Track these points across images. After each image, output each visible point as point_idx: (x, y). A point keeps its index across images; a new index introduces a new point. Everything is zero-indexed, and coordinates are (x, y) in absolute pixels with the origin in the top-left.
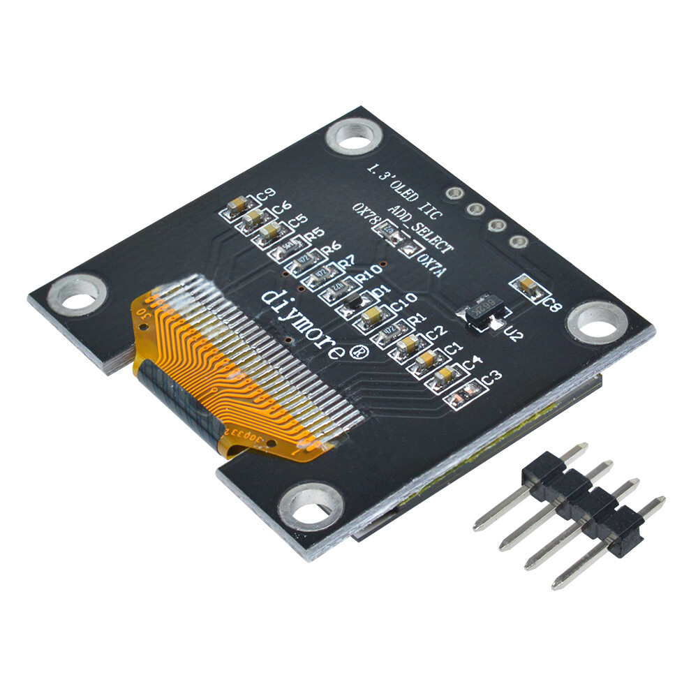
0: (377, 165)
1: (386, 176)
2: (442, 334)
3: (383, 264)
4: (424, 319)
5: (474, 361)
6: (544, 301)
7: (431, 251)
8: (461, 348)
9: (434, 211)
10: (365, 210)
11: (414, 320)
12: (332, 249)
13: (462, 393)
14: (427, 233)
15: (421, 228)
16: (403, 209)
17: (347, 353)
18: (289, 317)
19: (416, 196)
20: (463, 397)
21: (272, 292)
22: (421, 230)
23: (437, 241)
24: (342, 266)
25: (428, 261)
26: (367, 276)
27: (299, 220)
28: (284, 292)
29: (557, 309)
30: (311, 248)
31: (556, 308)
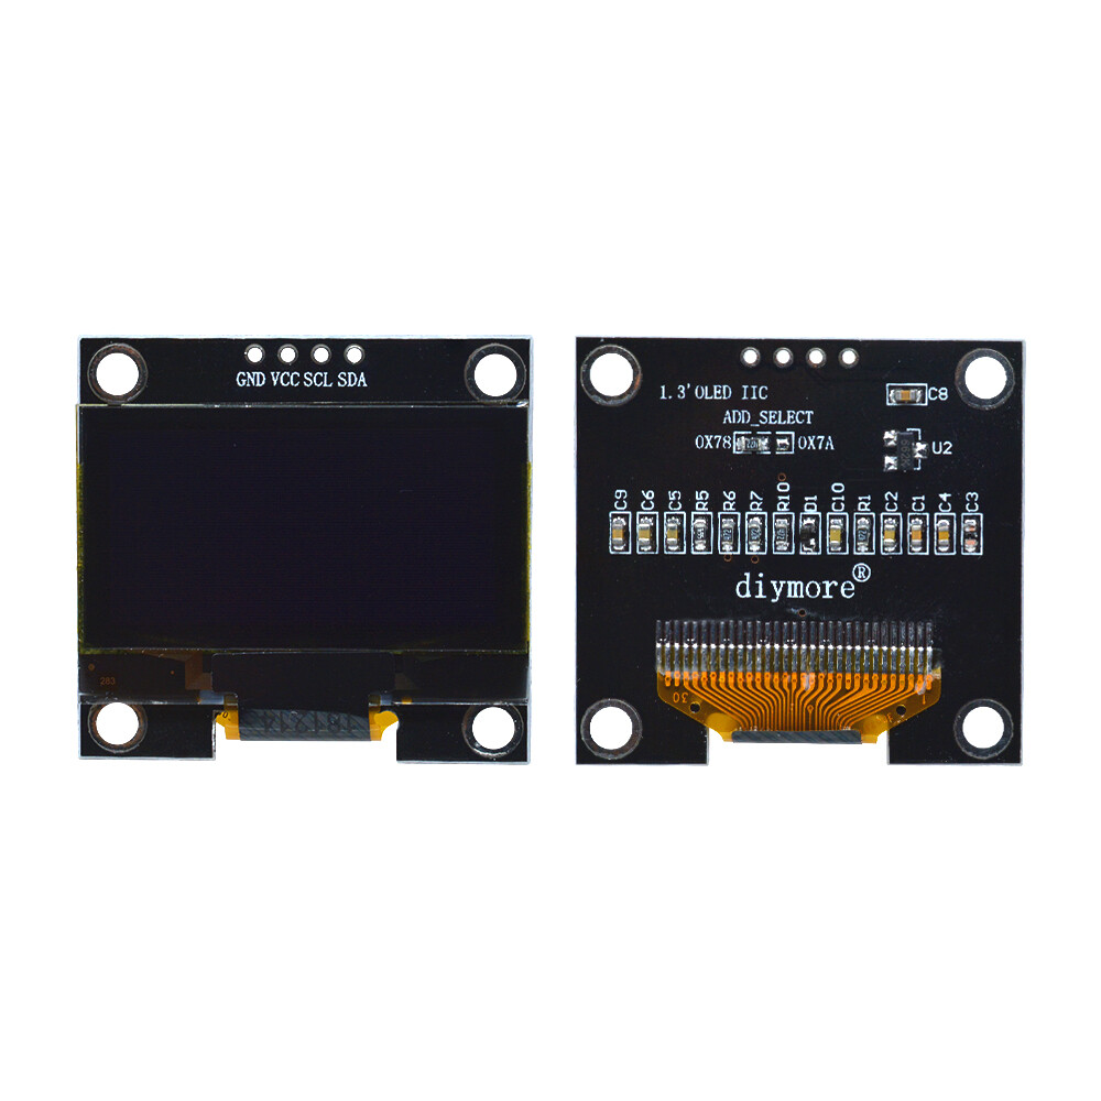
0: (663, 387)
1: (682, 392)
2: (896, 498)
3: (782, 477)
4: (869, 498)
5: (945, 500)
6: (928, 395)
7: (801, 431)
8: (923, 498)
9: (757, 390)
10: (709, 440)
11: (864, 505)
12: (731, 502)
13: (968, 536)
14: (777, 416)
15: (768, 416)
16: (734, 412)
17: (854, 582)
18: (778, 594)
19: (727, 389)
20: (973, 538)
21: (739, 584)
22: (769, 417)
23: (792, 417)
24: (756, 509)
25: (808, 443)
26: (785, 501)
27: (674, 498)
28: (748, 575)
29: (946, 394)
30: (715, 515)
31: (943, 394)
